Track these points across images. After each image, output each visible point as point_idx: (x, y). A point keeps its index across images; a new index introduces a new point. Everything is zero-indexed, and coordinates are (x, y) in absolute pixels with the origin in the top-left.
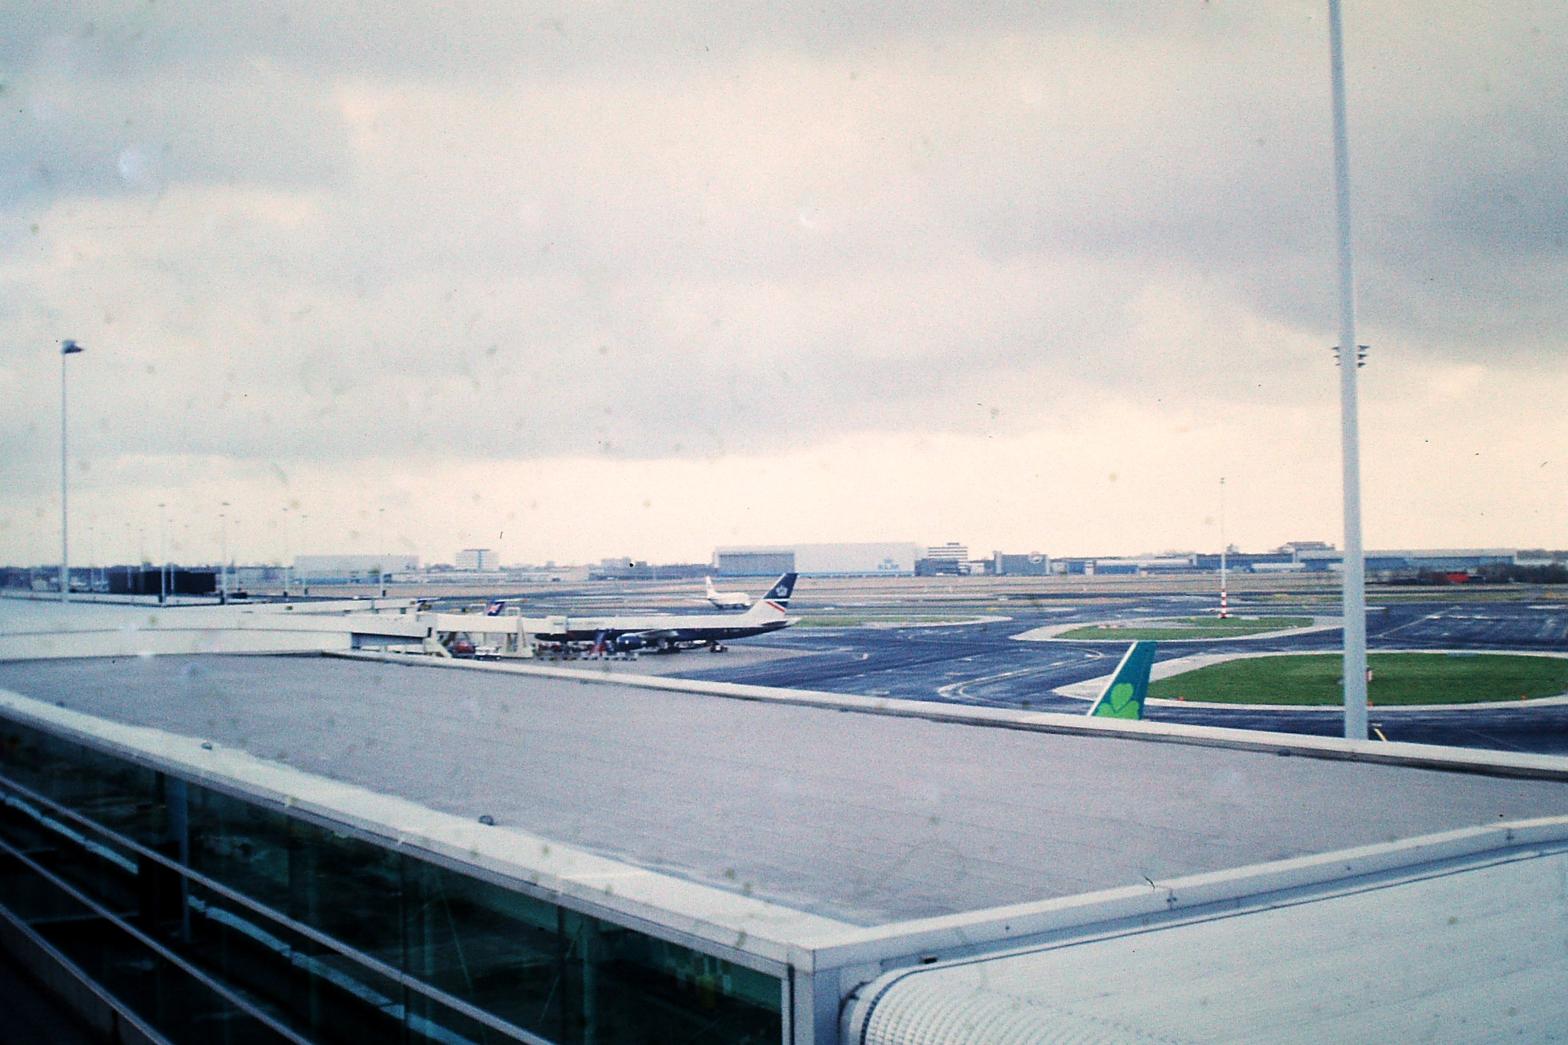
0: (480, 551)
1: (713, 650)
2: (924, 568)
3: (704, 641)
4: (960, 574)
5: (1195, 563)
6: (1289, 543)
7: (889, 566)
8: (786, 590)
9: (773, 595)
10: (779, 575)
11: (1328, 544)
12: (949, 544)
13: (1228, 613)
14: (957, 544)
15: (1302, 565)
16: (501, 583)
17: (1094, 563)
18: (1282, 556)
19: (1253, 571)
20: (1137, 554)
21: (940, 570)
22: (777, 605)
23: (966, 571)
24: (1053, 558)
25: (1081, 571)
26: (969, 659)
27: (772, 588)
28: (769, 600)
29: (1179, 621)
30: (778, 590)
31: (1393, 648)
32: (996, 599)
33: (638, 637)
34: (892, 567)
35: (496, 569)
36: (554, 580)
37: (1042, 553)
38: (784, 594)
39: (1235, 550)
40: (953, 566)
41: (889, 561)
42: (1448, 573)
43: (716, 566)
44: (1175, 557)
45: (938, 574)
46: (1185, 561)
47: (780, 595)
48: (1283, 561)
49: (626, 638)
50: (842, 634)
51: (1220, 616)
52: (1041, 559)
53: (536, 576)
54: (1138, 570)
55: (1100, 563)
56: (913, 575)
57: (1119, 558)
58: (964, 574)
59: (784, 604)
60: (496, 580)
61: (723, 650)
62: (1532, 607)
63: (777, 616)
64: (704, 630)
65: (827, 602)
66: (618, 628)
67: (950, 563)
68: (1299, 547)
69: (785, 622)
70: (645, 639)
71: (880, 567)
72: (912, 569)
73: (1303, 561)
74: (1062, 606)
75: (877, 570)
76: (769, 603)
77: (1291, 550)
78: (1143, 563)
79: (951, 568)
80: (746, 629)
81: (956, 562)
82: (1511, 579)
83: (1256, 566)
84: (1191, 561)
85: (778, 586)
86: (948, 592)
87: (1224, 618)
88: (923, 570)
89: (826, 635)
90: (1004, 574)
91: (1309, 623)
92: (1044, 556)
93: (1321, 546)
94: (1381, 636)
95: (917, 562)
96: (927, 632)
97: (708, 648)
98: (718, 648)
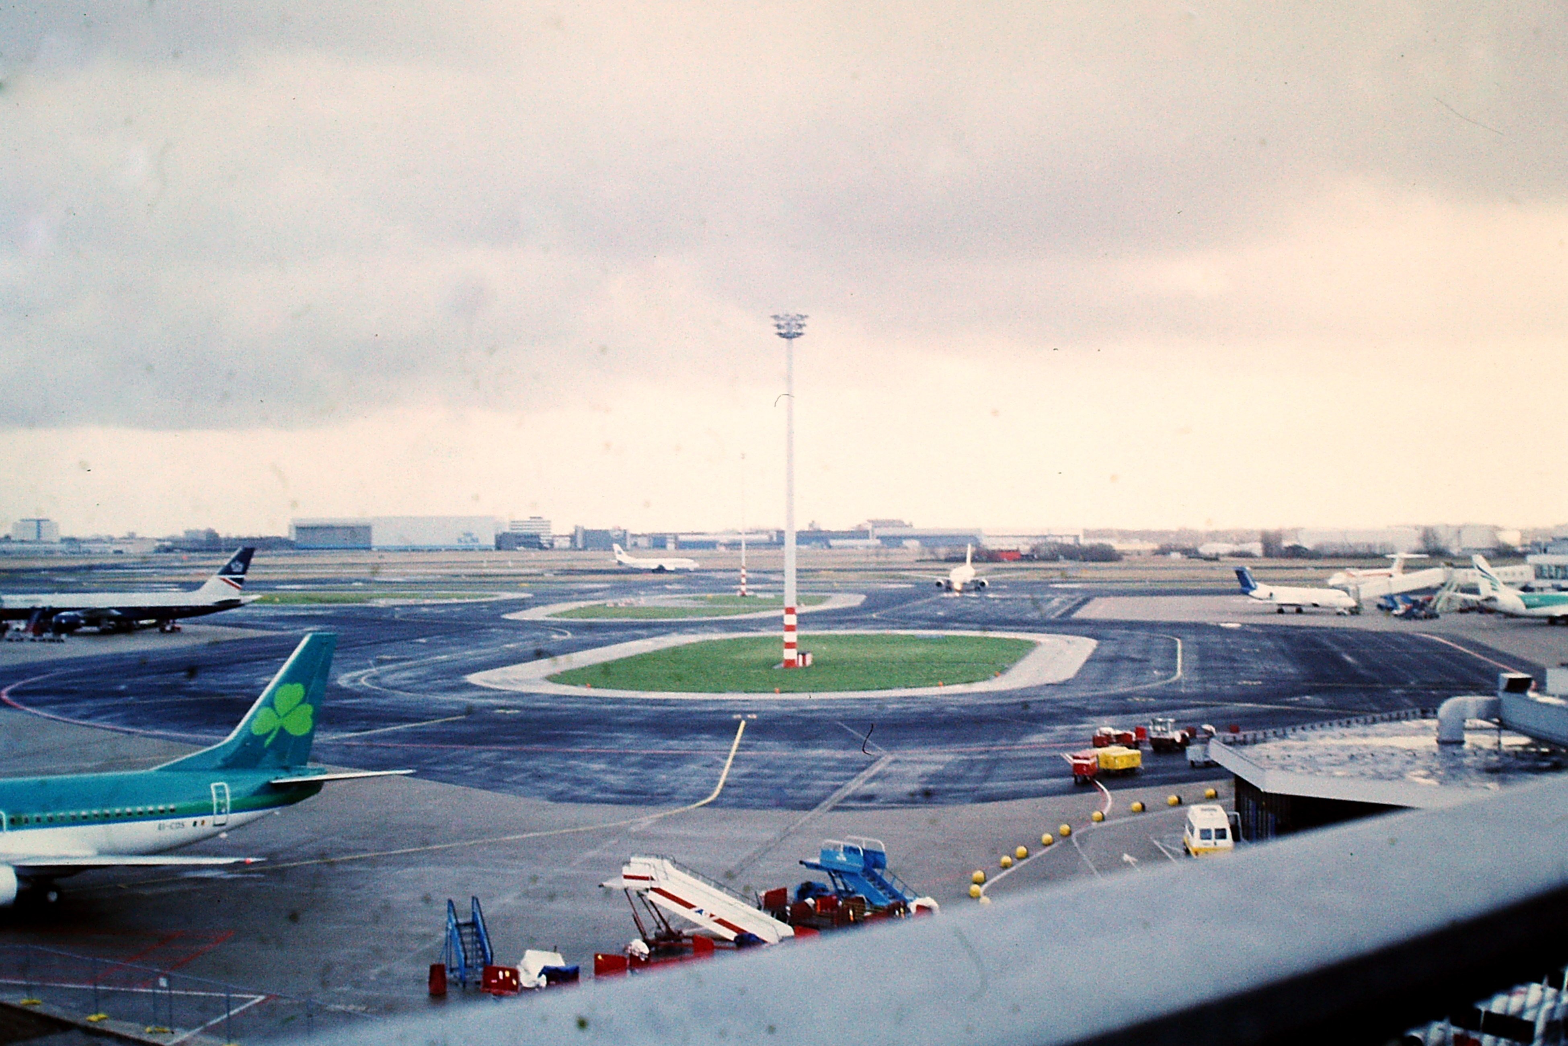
0: (39, 521)
1: (163, 631)
2: (503, 542)
3: (153, 621)
4: (541, 547)
5: (775, 539)
6: (869, 521)
7: (469, 539)
8: (241, 566)
9: (227, 570)
10: (235, 550)
11: (907, 523)
12: (531, 518)
13: (748, 590)
14: (540, 518)
15: (878, 542)
16: (60, 554)
17: (676, 538)
18: (861, 534)
19: (830, 547)
20: (720, 530)
21: (520, 544)
22: (231, 581)
23: (548, 546)
24: (634, 532)
25: (664, 547)
26: (423, 640)
27: (226, 562)
28: (223, 577)
29: (695, 599)
30: (233, 566)
31: (873, 629)
32: (542, 575)
33: (76, 616)
34: (473, 540)
35: (56, 539)
36: (116, 552)
37: (623, 528)
38: (239, 570)
39: (816, 527)
40: (534, 540)
41: (468, 534)
42: (1002, 551)
43: (293, 538)
44: (757, 532)
45: (518, 548)
46: (765, 537)
47: (235, 571)
48: (860, 538)
49: (65, 617)
50: (329, 612)
51: (739, 594)
52: (621, 533)
53: (96, 548)
54: (717, 545)
55: (682, 538)
56: (493, 549)
57: (703, 534)
58: (546, 549)
59: (240, 581)
60: (52, 552)
61: (174, 630)
62: (1056, 586)
63: (233, 594)
64: (151, 608)
65: (354, 577)
66: (55, 605)
67: (532, 536)
68: (876, 524)
69: (238, 601)
70: (83, 618)
71: (460, 540)
72: (492, 543)
73: (878, 538)
74: (598, 582)
75: (457, 544)
76: (224, 580)
77: (869, 527)
78: (725, 539)
79: (532, 542)
80: (197, 607)
81: (537, 536)
82: (1061, 557)
83: (833, 542)
84: (771, 538)
85: (234, 561)
86: (509, 567)
87: (743, 595)
88: (504, 545)
89: (311, 612)
90: (585, 548)
91: (821, 600)
92: (625, 532)
93: (900, 524)
94: (874, 616)
95: (496, 536)
96: (425, 610)
97: (158, 630)
98: (168, 628)
